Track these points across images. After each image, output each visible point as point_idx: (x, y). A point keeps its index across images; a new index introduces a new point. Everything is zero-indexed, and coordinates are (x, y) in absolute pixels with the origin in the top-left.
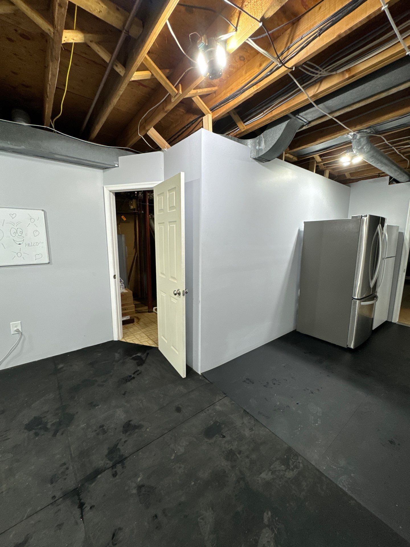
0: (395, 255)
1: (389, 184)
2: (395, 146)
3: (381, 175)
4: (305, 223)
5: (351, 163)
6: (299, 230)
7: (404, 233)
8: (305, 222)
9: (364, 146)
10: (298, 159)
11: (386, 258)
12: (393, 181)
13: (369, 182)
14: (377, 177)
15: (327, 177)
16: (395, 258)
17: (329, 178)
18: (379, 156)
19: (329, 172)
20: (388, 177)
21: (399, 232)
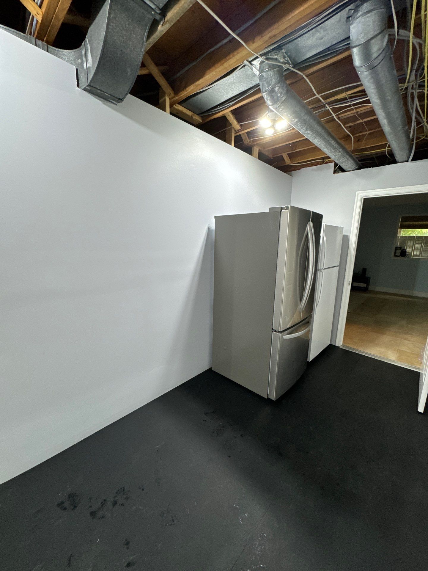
0: (339, 265)
1: (335, 172)
2: (329, 104)
3: (325, 160)
4: (218, 219)
5: (276, 132)
6: (209, 229)
7: (350, 236)
8: (215, 217)
9: (275, 87)
10: (202, 120)
11: (325, 269)
12: (339, 169)
13: (313, 170)
14: (321, 164)
15: (255, 157)
16: (338, 267)
17: (259, 159)
18: (305, 114)
19: (259, 150)
20: (333, 164)
21: (343, 235)
